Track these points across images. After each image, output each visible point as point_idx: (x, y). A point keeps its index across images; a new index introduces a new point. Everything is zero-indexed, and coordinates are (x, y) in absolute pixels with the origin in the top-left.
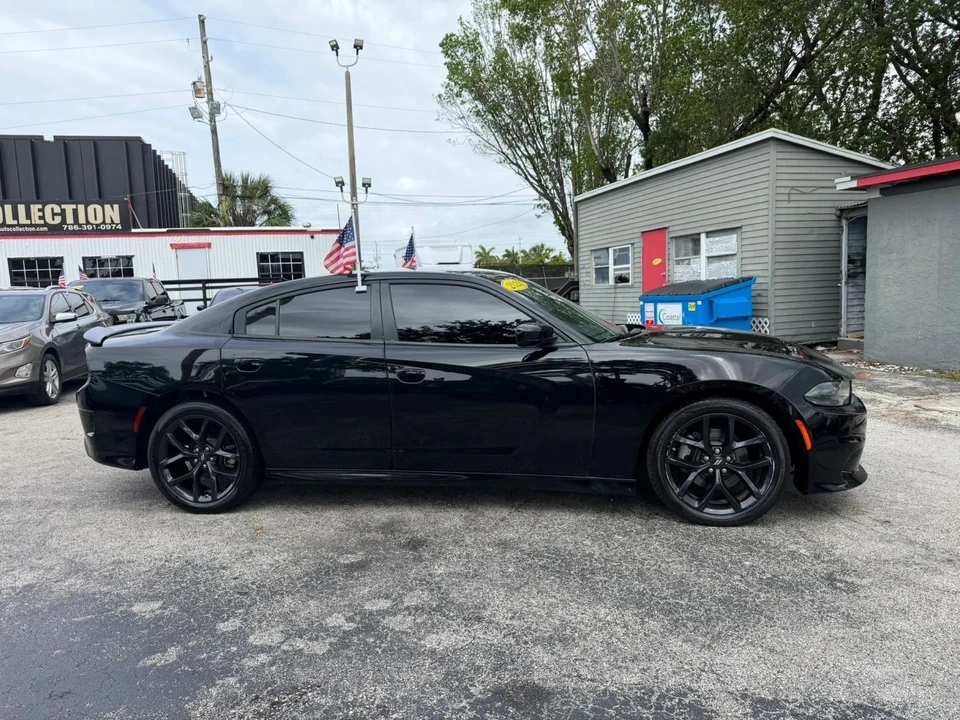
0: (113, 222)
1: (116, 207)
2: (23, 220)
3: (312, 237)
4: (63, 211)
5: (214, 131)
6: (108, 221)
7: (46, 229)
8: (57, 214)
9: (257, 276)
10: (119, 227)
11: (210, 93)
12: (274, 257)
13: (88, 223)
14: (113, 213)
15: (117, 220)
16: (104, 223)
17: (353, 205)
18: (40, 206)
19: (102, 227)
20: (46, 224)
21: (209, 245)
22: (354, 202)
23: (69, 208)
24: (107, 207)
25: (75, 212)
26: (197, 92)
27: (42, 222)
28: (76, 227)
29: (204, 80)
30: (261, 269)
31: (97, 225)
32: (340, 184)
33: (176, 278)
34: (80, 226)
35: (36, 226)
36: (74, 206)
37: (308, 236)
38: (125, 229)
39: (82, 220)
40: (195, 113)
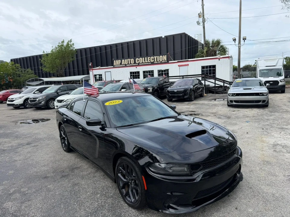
0: (165, 60)
1: (166, 56)
2: (146, 61)
3: (219, 60)
4: (154, 58)
5: (204, 27)
6: (164, 60)
7: (150, 63)
8: (153, 59)
9: (201, 74)
10: (166, 61)
11: (203, 16)
12: (207, 67)
13: (159, 61)
14: (165, 58)
15: (166, 60)
16: (163, 61)
17: (239, 47)
18: (150, 57)
19: (162, 62)
20: (151, 62)
21: (188, 65)
22: (239, 46)
23: (155, 57)
24: (164, 56)
25: (157, 58)
26: (200, 16)
27: (150, 61)
28: (157, 62)
29: (202, 12)
30: (202, 71)
31: (161, 61)
32: (235, 40)
33: (179, 75)
34: (158, 62)
35: (149, 62)
36: (156, 57)
37: (218, 59)
38: (167, 62)
39: (158, 60)
40: (198, 23)
